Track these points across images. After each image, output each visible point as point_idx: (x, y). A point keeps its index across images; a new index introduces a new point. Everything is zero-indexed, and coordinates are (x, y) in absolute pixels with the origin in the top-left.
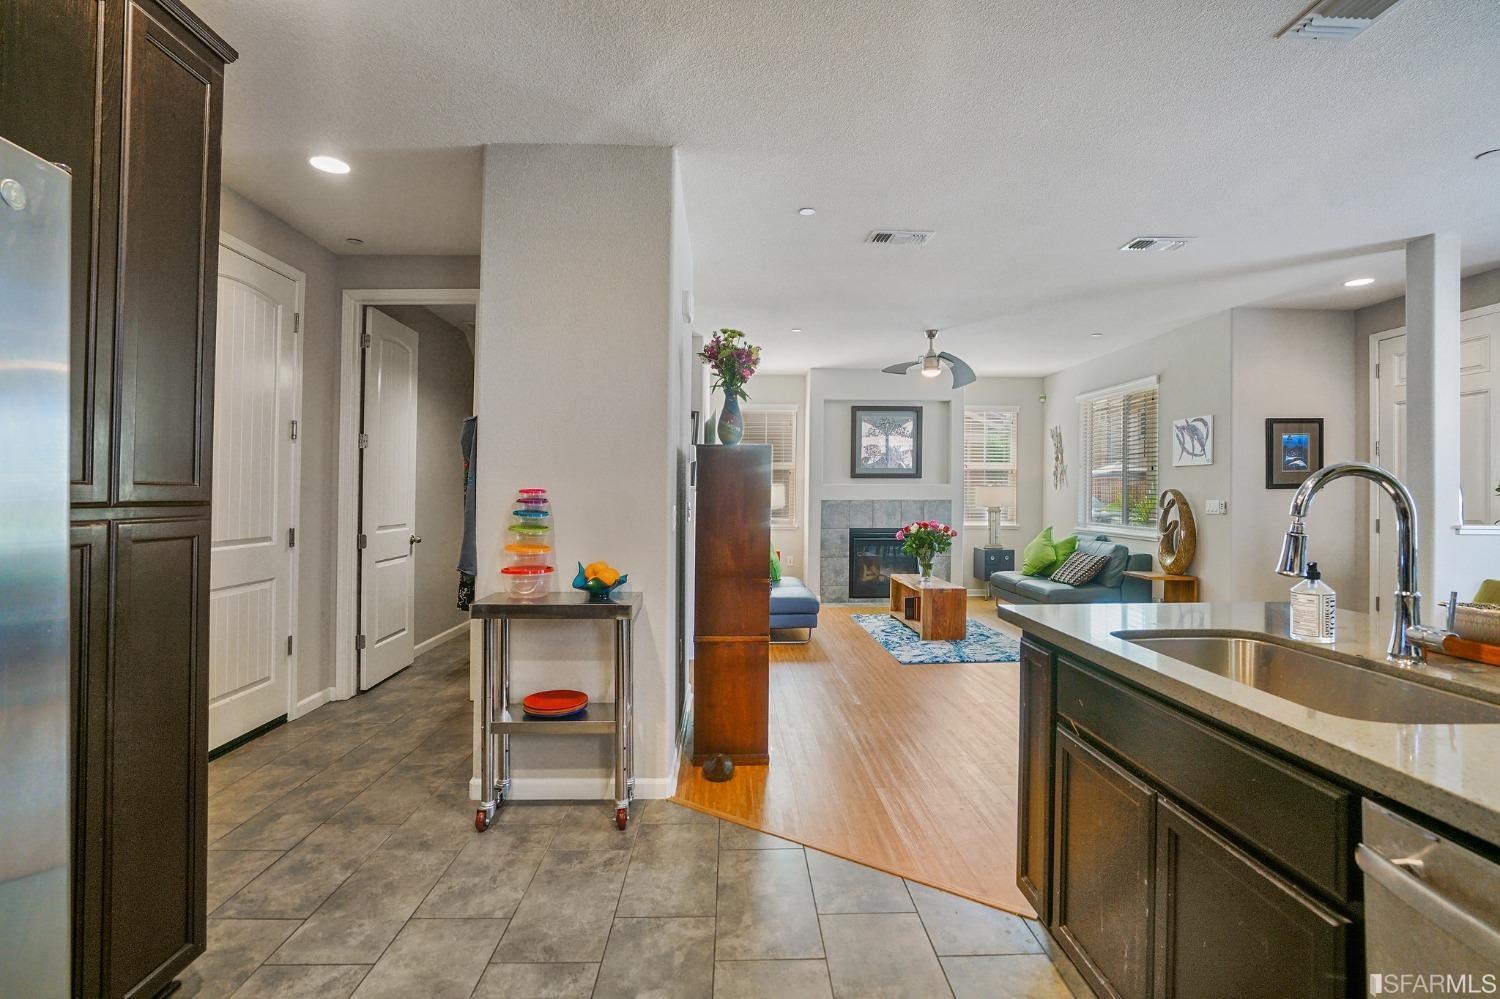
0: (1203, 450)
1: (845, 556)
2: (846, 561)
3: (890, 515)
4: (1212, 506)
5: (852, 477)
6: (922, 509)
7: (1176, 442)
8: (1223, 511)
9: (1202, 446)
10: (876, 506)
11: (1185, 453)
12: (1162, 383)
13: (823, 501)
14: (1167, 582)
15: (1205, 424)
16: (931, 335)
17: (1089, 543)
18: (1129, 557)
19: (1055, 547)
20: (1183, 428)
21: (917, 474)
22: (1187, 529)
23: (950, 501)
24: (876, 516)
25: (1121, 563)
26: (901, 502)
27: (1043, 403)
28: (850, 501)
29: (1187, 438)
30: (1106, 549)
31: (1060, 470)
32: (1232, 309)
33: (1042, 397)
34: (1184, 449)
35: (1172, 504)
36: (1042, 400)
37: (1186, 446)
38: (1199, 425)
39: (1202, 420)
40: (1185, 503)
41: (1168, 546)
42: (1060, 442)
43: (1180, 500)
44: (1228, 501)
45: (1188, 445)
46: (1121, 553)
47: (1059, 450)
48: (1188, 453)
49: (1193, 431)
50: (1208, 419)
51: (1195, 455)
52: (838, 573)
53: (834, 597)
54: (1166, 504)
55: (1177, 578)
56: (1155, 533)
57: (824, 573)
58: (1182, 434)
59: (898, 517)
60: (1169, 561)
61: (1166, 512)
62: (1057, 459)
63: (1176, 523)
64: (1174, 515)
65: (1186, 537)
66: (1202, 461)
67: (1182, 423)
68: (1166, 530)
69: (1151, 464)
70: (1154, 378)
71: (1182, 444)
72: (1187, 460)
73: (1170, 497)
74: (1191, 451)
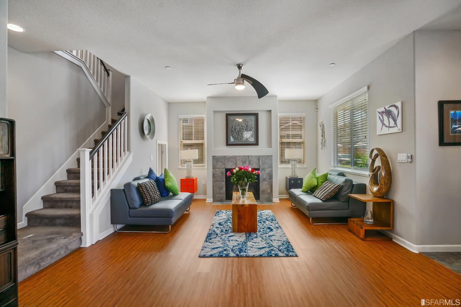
0: (396, 123)
1: (224, 181)
2: (224, 183)
3: (244, 162)
4: (402, 157)
5: (226, 145)
6: (259, 160)
7: (379, 121)
8: (410, 160)
9: (395, 121)
10: (238, 158)
11: (384, 127)
12: (370, 90)
13: (213, 156)
14: (374, 203)
15: (397, 107)
16: (239, 67)
17: (333, 177)
18: (353, 185)
19: (317, 178)
20: (383, 112)
21: (256, 143)
22: (386, 171)
23: (272, 156)
24: (237, 163)
25: (348, 189)
26: (248, 156)
27: (317, 111)
28: (225, 156)
29: (385, 118)
30: (341, 180)
31: (323, 141)
32: (414, 32)
33: (316, 109)
34: (383, 124)
35: (376, 156)
36: (316, 110)
37: (385, 122)
38: (393, 109)
39: (395, 106)
40: (384, 156)
41: (375, 180)
42: (324, 128)
43: (381, 153)
44: (413, 154)
45: (386, 122)
46: (348, 184)
47: (323, 132)
48: (386, 126)
49: (388, 113)
50: (399, 104)
51: (391, 127)
52: (221, 188)
53: (219, 199)
54: (373, 156)
55: (380, 200)
56: (367, 173)
57: (214, 189)
58: (382, 116)
59: (248, 163)
60: (375, 189)
61: (374, 161)
62: (322, 136)
63: (379, 167)
64: (378, 163)
65: (385, 176)
66: (395, 130)
67: (383, 109)
68: (374, 171)
69: (364, 135)
70: (366, 88)
71: (382, 121)
72: (385, 131)
73: (375, 152)
74: (387, 125)
